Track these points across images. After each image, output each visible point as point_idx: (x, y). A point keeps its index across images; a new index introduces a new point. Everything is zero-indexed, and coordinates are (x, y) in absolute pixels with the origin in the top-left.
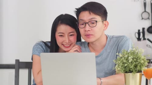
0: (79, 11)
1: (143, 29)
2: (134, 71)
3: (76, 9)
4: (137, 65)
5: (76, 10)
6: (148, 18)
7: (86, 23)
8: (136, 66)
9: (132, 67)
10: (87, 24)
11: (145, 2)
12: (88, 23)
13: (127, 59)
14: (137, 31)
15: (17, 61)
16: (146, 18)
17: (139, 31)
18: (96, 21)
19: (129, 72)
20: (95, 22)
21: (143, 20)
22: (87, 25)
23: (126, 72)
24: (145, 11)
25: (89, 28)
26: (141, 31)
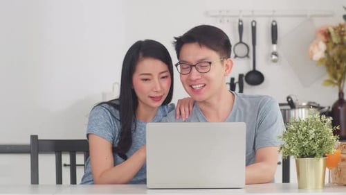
0: (180, 43)
1: (241, 76)
2: (318, 154)
3: (176, 38)
4: (322, 144)
5: (176, 41)
6: (247, 56)
7: (191, 66)
8: (321, 146)
9: (316, 147)
10: (194, 68)
11: (241, 23)
12: (195, 66)
13: (306, 134)
14: (229, 81)
15: (34, 138)
16: (243, 56)
17: (233, 79)
18: (210, 63)
19: (307, 157)
20: (208, 64)
21: (237, 58)
22: (194, 70)
23: (302, 157)
24: (241, 42)
25: (198, 75)
26: (236, 80)
